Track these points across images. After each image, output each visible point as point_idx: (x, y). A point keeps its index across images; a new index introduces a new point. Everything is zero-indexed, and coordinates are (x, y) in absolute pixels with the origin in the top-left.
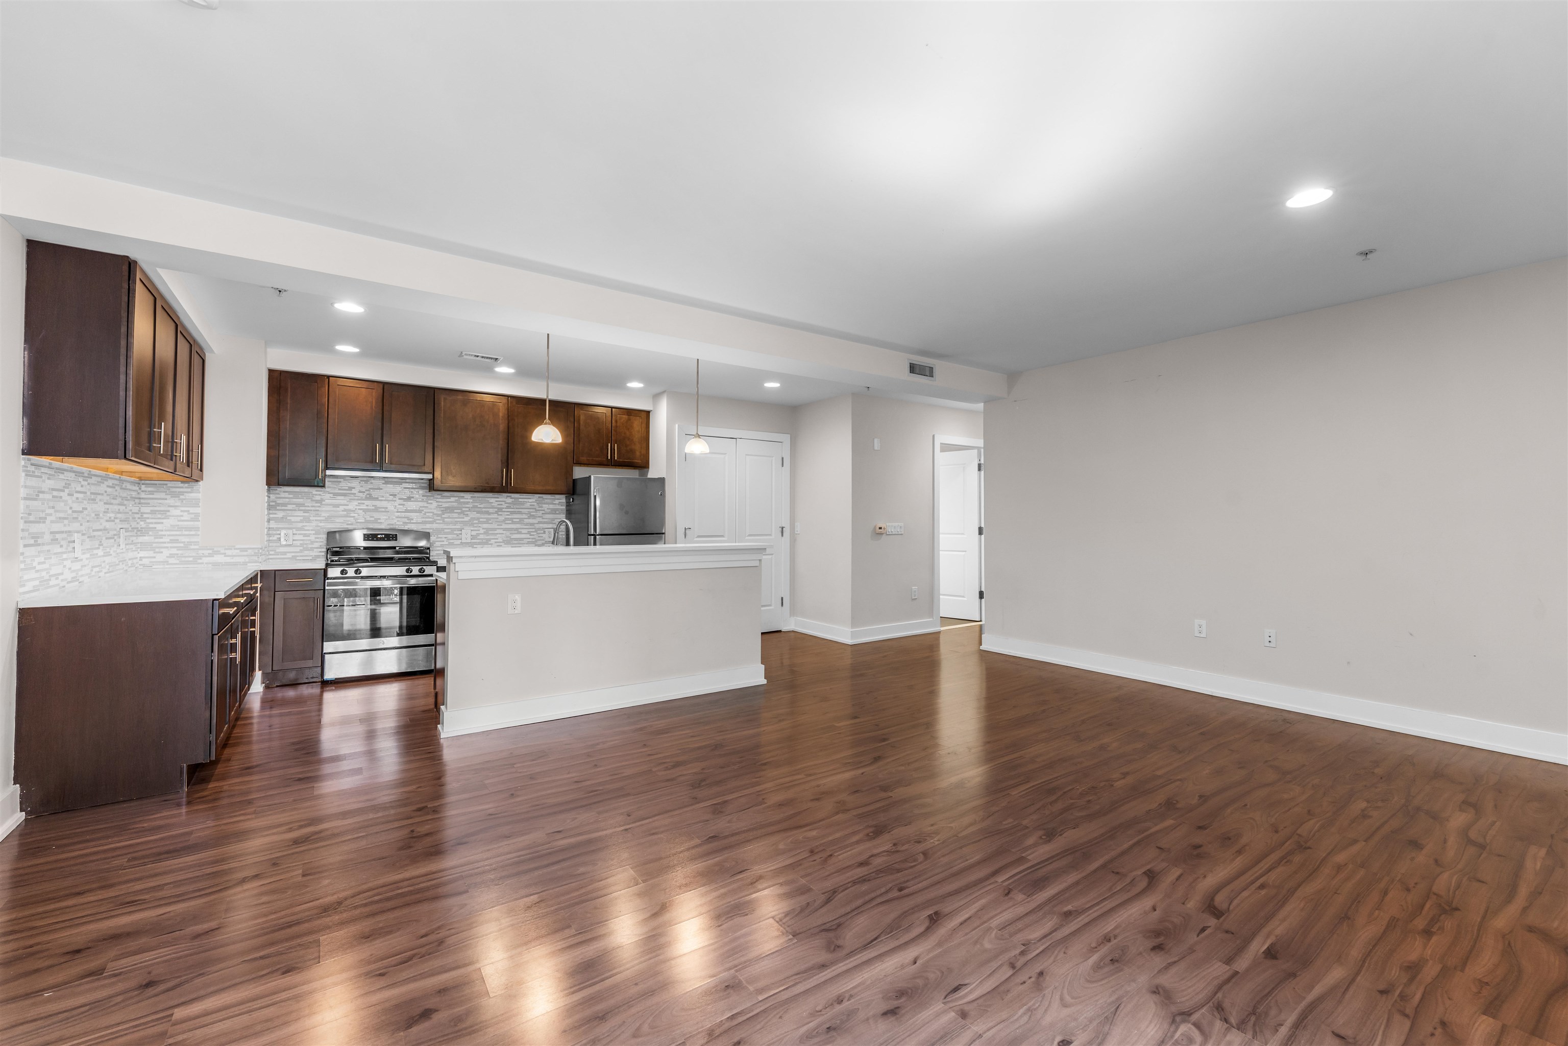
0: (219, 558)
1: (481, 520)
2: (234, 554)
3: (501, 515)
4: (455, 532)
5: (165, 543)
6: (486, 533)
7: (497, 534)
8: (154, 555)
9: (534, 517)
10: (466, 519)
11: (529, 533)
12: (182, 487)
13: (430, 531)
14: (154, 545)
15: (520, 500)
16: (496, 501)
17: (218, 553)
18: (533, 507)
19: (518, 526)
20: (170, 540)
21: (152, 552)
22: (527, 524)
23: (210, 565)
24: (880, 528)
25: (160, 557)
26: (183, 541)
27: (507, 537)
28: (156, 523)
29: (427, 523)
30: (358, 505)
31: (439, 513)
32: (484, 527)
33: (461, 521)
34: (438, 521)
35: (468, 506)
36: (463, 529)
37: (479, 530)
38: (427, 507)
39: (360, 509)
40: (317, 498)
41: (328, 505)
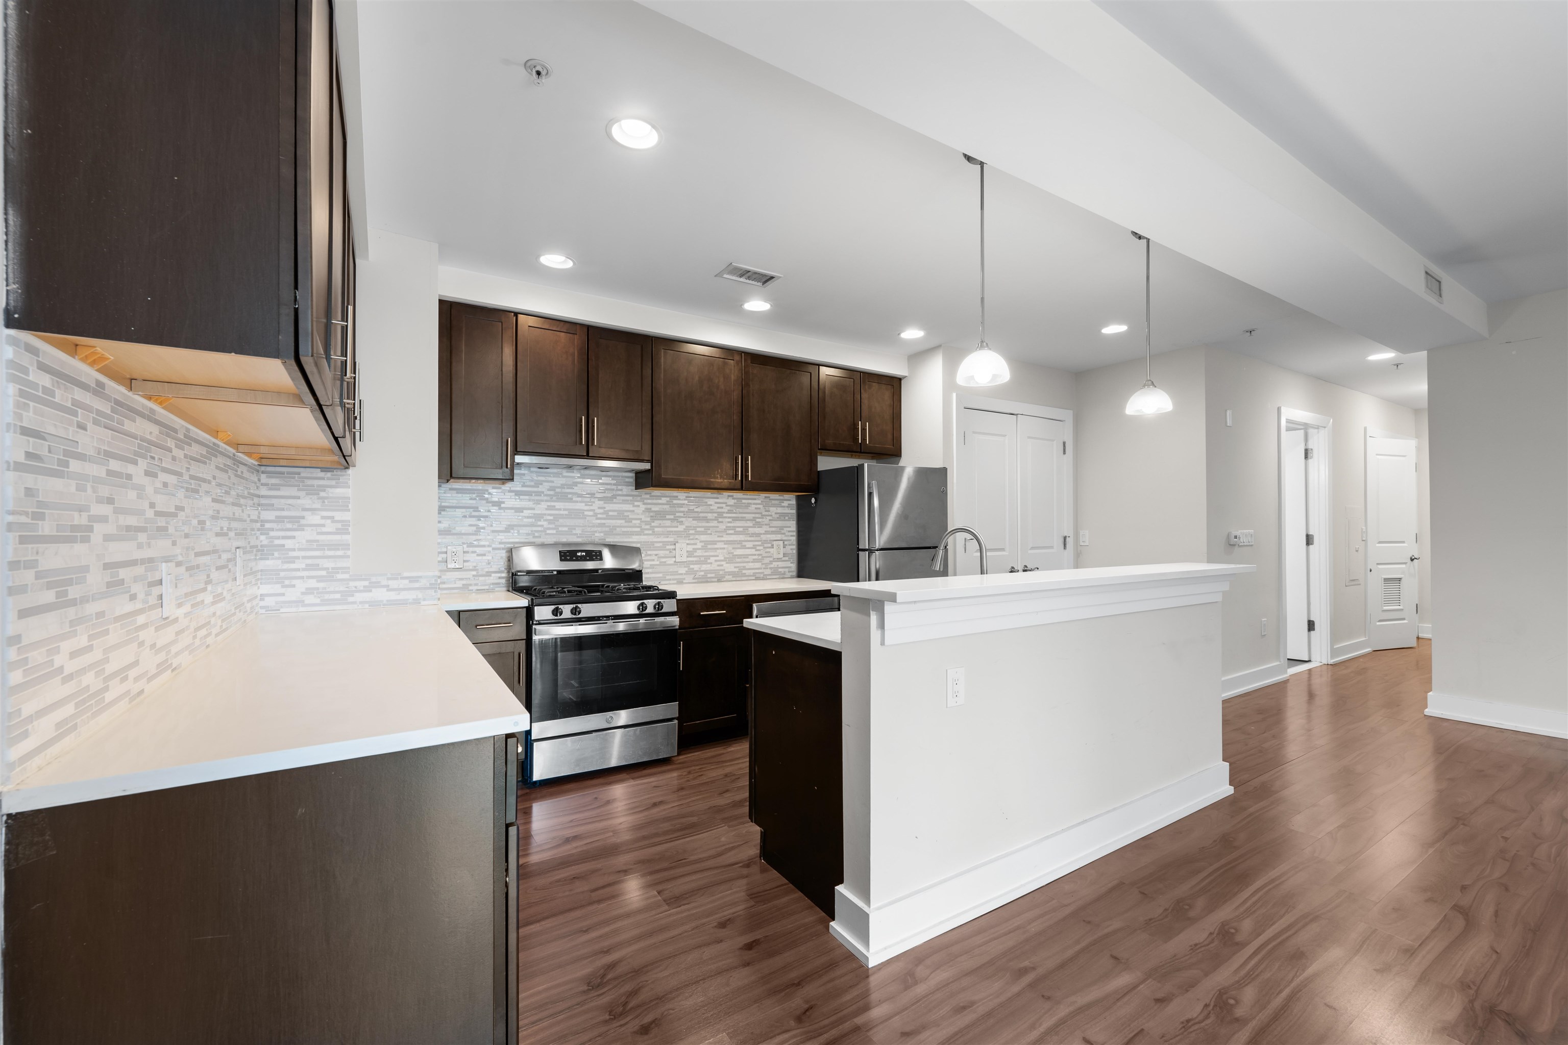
0: (380, 594)
1: (698, 529)
2: (401, 586)
3: (722, 522)
4: (668, 547)
5: (298, 570)
6: (704, 548)
7: (718, 549)
8: (282, 591)
9: (759, 525)
10: (681, 528)
11: (754, 547)
12: (323, 479)
13: (638, 545)
14: (282, 574)
15: (744, 501)
16: (716, 503)
17: (377, 585)
18: (758, 511)
19: (741, 537)
20: (307, 565)
21: (279, 586)
22: (753, 535)
23: (367, 606)
24: (1236, 537)
25: (292, 595)
26: (325, 566)
27: (729, 553)
28: (284, 538)
29: (633, 535)
30: (547, 509)
31: (648, 519)
32: (703, 540)
33: (675, 531)
34: (646, 532)
35: (682, 509)
36: (677, 542)
37: (696, 544)
38: (633, 511)
39: (550, 515)
40: (496, 498)
41: (511, 508)
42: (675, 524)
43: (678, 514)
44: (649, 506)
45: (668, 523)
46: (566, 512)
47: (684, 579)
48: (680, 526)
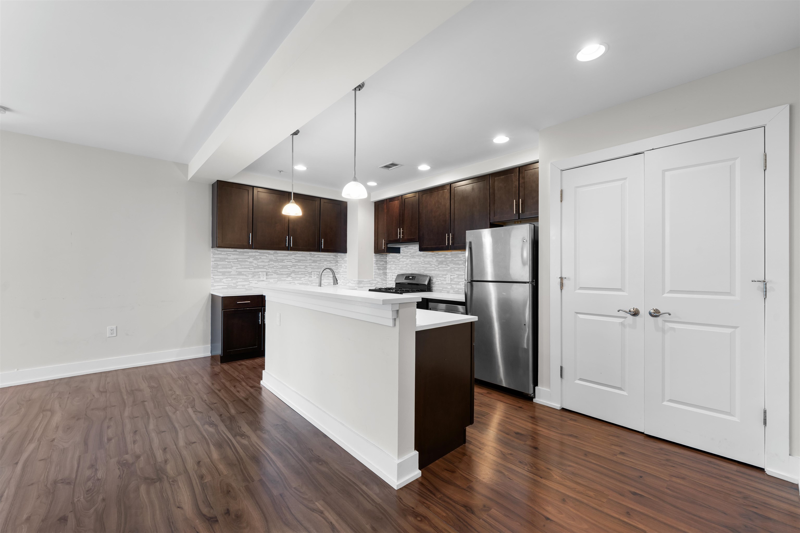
1: (455, 269)
4: (443, 276)
13: (433, 275)
26: (344, 277)
29: (432, 271)
30: (409, 261)
31: (437, 264)
32: (457, 274)
33: (446, 270)
34: (437, 270)
35: (449, 260)
36: (447, 274)
37: (454, 276)
38: (432, 261)
39: (410, 263)
40: (398, 258)
41: (401, 261)
42: (447, 266)
43: (448, 262)
44: (437, 259)
45: (444, 266)
46: (414, 262)
47: (450, 291)
48: (448, 267)
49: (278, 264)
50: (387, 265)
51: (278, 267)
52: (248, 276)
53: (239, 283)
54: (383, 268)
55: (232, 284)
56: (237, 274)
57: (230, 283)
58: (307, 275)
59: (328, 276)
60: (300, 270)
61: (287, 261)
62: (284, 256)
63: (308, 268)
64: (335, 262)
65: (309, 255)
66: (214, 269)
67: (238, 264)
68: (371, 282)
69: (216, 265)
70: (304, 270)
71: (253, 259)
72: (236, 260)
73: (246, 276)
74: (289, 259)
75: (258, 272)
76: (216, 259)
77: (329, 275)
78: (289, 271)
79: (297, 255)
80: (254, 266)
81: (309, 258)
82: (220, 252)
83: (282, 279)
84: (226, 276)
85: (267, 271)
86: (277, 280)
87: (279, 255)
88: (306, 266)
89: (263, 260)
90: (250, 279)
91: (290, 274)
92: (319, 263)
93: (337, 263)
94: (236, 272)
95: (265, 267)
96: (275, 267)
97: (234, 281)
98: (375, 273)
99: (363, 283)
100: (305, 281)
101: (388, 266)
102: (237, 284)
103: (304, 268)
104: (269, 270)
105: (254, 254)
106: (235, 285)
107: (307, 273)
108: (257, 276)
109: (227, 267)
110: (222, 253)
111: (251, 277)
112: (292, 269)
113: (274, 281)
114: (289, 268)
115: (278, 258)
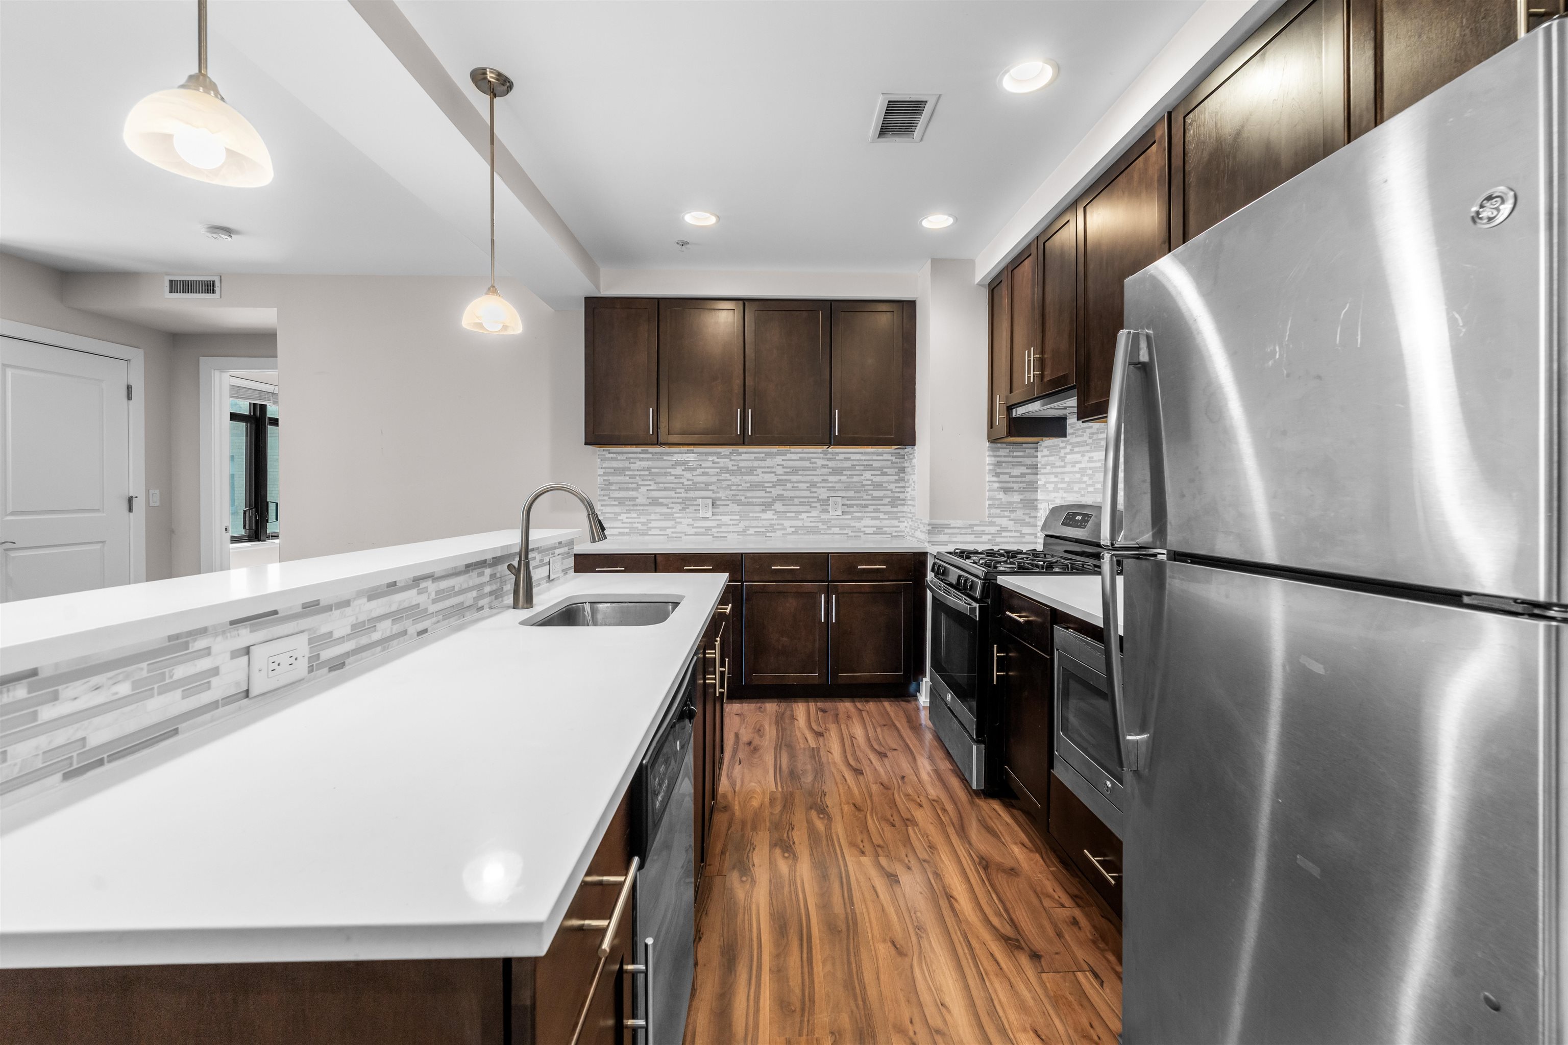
39: (1089, 468)
40: (1063, 452)
41: (1070, 463)
46: (1099, 465)
49: (740, 480)
50: (1039, 477)
51: (740, 488)
52: (673, 508)
53: (653, 524)
54: (1021, 485)
55: (639, 525)
56: (650, 503)
57: (635, 523)
58: (816, 507)
59: (874, 509)
60: (798, 493)
61: (763, 472)
62: (756, 459)
63: (820, 487)
64: (896, 470)
65: (822, 455)
66: (602, 493)
67: (650, 480)
68: (976, 528)
69: (607, 483)
70: (807, 493)
71: (683, 468)
72: (647, 473)
73: (668, 508)
74: (768, 468)
75: (695, 499)
76: (607, 470)
77: (879, 507)
78: (768, 495)
79: (789, 456)
80: (686, 485)
81: (820, 462)
82: (614, 455)
83: (751, 515)
84: (627, 508)
85: (714, 496)
86: (738, 517)
87: (744, 456)
88: (813, 484)
89: (707, 470)
90: (676, 515)
91: (772, 504)
92: (850, 475)
93: (902, 475)
94: (648, 498)
95: (710, 488)
96: (733, 488)
97: (643, 519)
98: (991, 502)
99: (947, 531)
100: (811, 522)
101: (1042, 480)
102: (650, 525)
103: (808, 489)
104: (718, 493)
105: (685, 457)
106: (645, 528)
107: (816, 500)
108: (691, 509)
109: (630, 488)
110: (619, 458)
111: (678, 511)
112: (775, 492)
113: (731, 520)
114: (768, 490)
115: (740, 465)
